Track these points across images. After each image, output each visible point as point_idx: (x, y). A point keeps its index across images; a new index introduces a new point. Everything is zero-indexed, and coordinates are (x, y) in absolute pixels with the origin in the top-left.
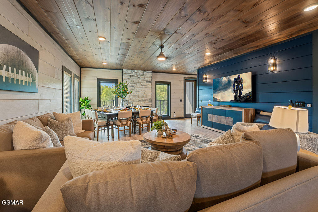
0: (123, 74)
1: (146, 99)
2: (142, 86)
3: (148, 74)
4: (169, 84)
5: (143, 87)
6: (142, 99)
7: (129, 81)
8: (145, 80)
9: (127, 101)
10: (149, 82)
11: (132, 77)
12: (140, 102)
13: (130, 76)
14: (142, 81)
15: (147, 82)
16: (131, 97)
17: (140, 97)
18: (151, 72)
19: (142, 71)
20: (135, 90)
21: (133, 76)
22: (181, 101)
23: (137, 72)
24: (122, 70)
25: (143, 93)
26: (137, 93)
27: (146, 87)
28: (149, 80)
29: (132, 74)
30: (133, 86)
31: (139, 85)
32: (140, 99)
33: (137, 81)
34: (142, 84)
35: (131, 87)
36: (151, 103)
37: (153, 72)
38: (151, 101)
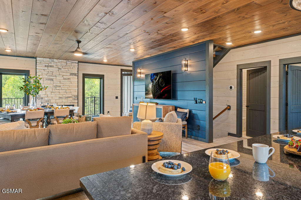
0: (36, 64)
1: (70, 95)
2: (65, 79)
3: (73, 64)
4: (101, 77)
5: (66, 81)
6: (64, 96)
7: (46, 73)
8: (69, 72)
9: (42, 98)
10: (75, 74)
11: (49, 68)
12: (61, 100)
13: (48, 66)
14: (64, 74)
15: (72, 74)
16: (49, 93)
17: (61, 93)
18: (77, 62)
19: (65, 61)
20: (54, 84)
21: (51, 66)
22: (117, 98)
23: (57, 61)
24: (36, 58)
25: (67, 88)
26: (57, 88)
27: (69, 81)
28: (73, 72)
29: (49, 64)
30: (52, 80)
31: (59, 78)
32: (61, 96)
33: (58, 73)
34: (64, 77)
35: (49, 81)
36: (77, 101)
37: (79, 62)
38: (77, 98)
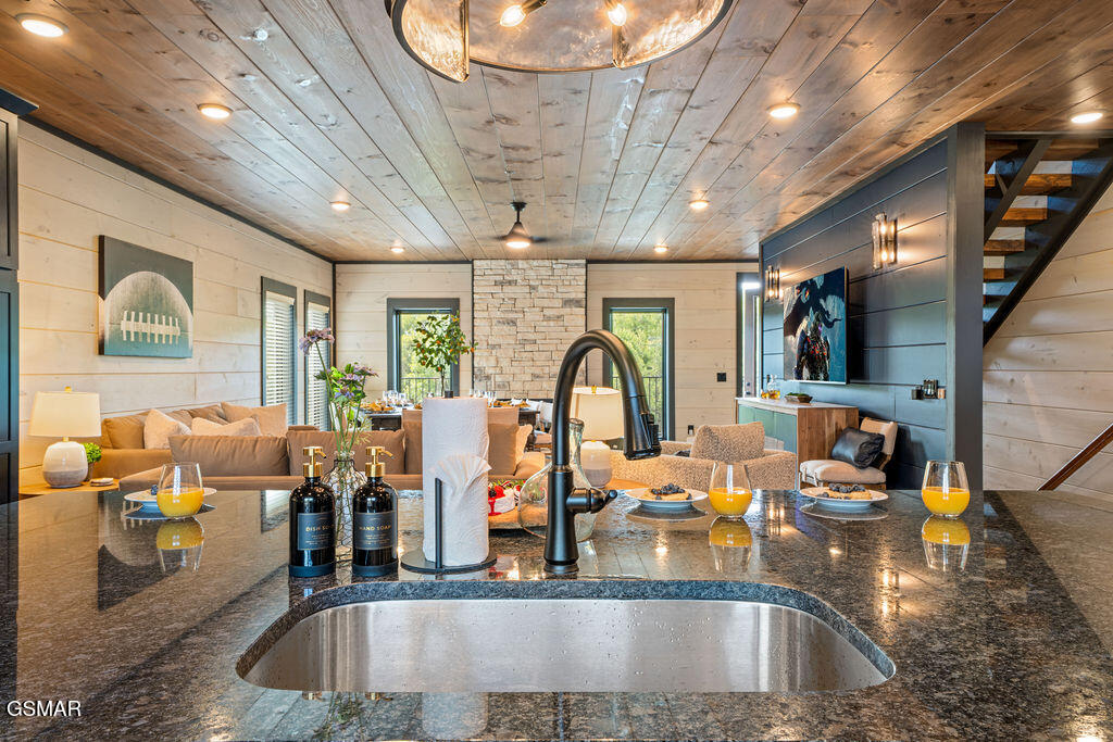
0: (473, 280)
2: (548, 319)
3: (570, 271)
4: (667, 306)
5: (552, 323)
6: (547, 370)
7: (497, 302)
8: (560, 295)
9: (488, 378)
10: (577, 303)
11: (507, 289)
12: (537, 384)
13: (502, 284)
14: (546, 303)
15: (567, 302)
16: (505, 363)
17: (538, 363)
18: (584, 261)
19: (547, 263)
20: (520, 336)
21: (510, 282)
22: (722, 377)
23: (526, 266)
24: (472, 262)
25: (552, 348)
26: (528, 348)
27: (561, 323)
28: (573, 296)
29: (507, 278)
30: (513, 323)
31: (533, 316)
32: (537, 371)
33: (528, 302)
34: (547, 312)
35: (506, 328)
37: (589, 261)
38: (583, 379)
